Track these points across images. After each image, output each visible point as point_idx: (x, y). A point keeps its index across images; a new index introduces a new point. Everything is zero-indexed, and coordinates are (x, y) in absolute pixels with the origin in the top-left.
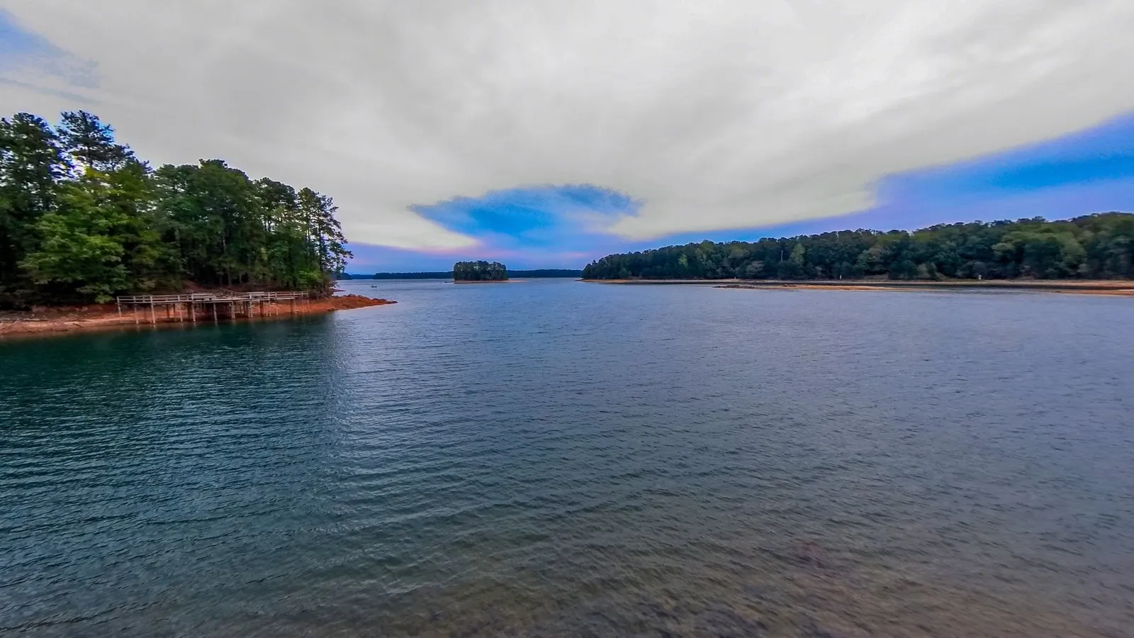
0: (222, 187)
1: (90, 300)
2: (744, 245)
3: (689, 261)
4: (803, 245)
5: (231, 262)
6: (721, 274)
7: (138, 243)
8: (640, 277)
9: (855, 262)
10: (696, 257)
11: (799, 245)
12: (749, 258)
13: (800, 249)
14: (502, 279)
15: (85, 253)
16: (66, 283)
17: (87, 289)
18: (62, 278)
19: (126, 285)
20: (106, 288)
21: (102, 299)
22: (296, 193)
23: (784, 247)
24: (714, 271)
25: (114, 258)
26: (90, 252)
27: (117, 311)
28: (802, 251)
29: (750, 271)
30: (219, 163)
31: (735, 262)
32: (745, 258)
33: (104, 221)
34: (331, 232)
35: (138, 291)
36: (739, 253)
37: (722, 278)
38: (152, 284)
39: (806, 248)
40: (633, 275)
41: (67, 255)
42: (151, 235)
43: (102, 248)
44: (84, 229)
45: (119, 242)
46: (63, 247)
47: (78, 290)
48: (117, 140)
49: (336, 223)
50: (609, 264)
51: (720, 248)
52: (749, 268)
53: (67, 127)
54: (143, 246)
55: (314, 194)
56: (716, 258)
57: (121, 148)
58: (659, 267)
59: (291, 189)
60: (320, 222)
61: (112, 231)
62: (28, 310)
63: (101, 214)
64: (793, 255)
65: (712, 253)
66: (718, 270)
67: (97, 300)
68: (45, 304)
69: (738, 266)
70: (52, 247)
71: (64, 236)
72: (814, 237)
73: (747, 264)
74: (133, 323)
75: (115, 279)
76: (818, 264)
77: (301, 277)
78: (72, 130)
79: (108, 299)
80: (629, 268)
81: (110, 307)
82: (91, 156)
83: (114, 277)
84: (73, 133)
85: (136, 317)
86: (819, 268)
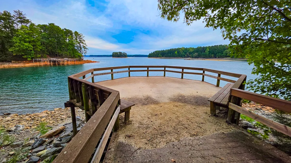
0: (55, 31)
1: (26, 60)
2: (193, 49)
3: (178, 53)
4: (209, 49)
5: (58, 50)
6: (186, 56)
7: (36, 45)
8: (164, 57)
9: (222, 53)
10: (180, 52)
11: (208, 49)
12: (194, 52)
13: (208, 50)
14: (126, 57)
15: (24, 47)
16: (20, 55)
17: (25, 57)
18: (19, 54)
19: (34, 56)
20: (30, 56)
21: (29, 59)
22: (73, 32)
23: (204, 49)
24: (184, 55)
25: (31, 49)
26: (26, 47)
27: (33, 62)
28: (209, 50)
29: (194, 56)
30: (53, 24)
31: (190, 53)
32: (193, 52)
33: (28, 39)
34: (83, 43)
35: (37, 57)
36: (192, 50)
37: (186, 58)
38: (40, 56)
39: (210, 49)
40: (162, 56)
41: (20, 48)
42: (39, 43)
43: (28, 46)
44: (23, 41)
45: (32, 45)
46: (19, 46)
47: (23, 57)
48: (27, 18)
49: (84, 41)
50: (155, 53)
51: (186, 49)
52: (194, 55)
53: (15, 14)
54: (37, 46)
55: (78, 33)
56: (185, 52)
57: (28, 20)
58: (169, 54)
59: (72, 31)
60: (80, 40)
61: (29, 42)
62: (11, 62)
63: (27, 37)
64: (206, 51)
65: (184, 50)
66: (186, 55)
67: (28, 59)
68: (15, 60)
69: (191, 54)
70: (17, 46)
71: (19, 43)
72: (212, 46)
73: (194, 54)
74: (37, 65)
75: (32, 54)
76: (213, 54)
77: (76, 55)
78: (16, 15)
79: (30, 59)
80: (161, 54)
81: (31, 61)
82: (21, 22)
83: (31, 54)
84: (17, 16)
85: (38, 64)
86: (213, 55)
